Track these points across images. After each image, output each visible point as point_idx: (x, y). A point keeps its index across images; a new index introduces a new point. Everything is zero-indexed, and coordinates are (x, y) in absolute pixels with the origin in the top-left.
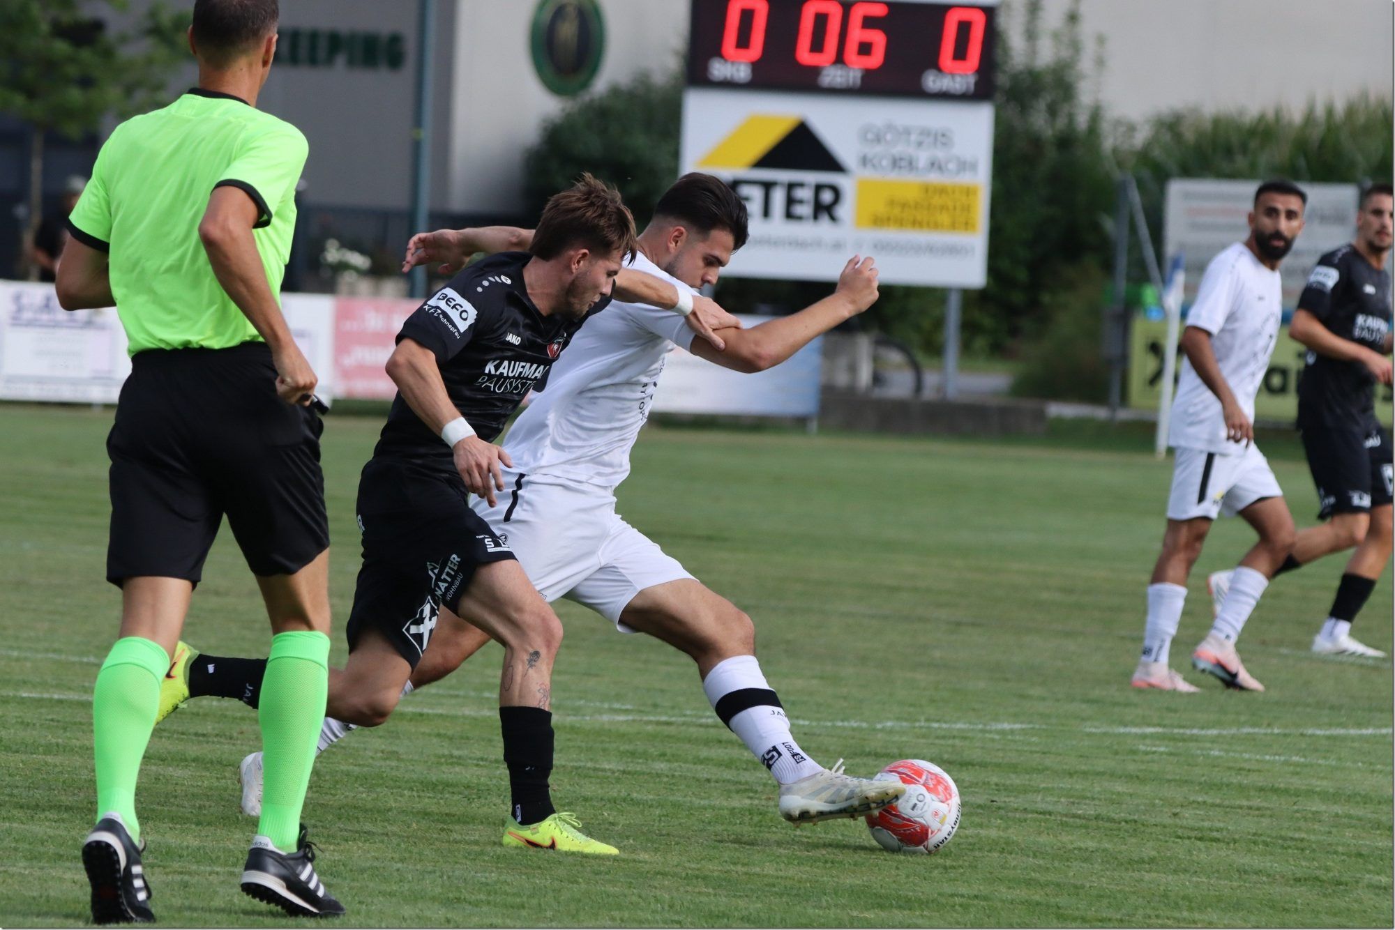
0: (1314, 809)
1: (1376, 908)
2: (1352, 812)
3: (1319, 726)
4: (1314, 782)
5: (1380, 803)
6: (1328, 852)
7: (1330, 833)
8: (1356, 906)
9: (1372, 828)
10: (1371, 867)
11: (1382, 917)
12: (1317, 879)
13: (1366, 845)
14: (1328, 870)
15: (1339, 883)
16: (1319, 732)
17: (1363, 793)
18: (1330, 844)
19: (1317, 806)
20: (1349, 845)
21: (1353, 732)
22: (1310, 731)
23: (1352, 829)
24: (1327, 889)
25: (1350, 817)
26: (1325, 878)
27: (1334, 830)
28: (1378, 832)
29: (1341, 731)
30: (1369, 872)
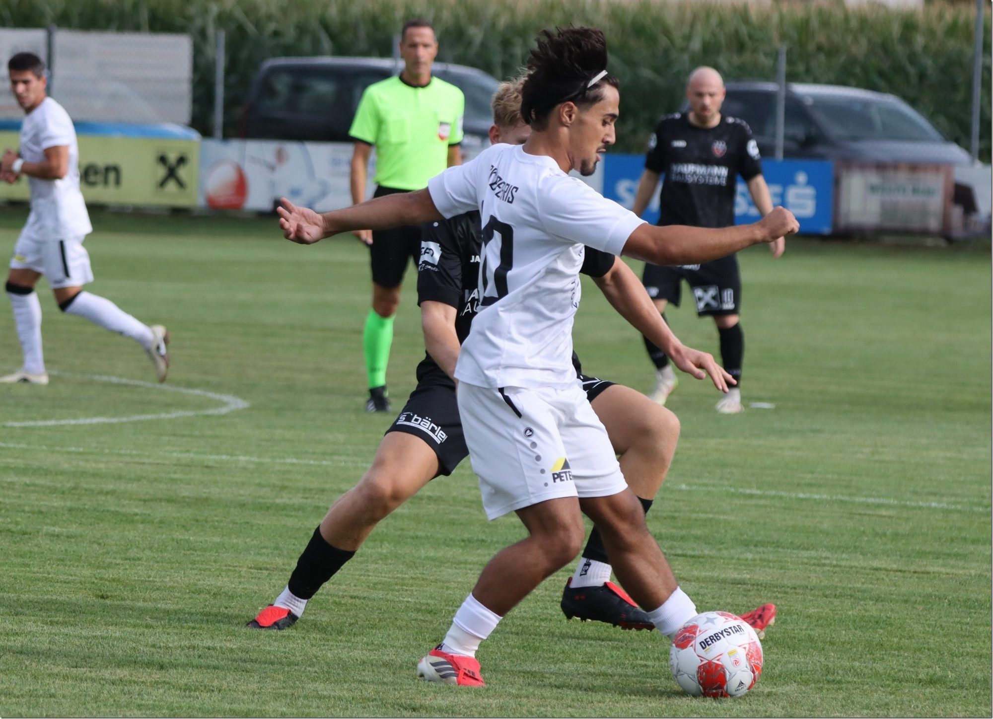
0: (9, 480)
1: (51, 550)
2: (37, 482)
3: (16, 419)
4: (10, 460)
5: (56, 474)
6: (18, 511)
7: (20, 497)
8: (36, 549)
9: (50, 493)
10: (48, 521)
11: (55, 557)
12: (9, 530)
13: (46, 505)
14: (17, 523)
15: (24, 533)
16: (16, 424)
17: (45, 467)
18: (19, 505)
19: (12, 478)
20: (33, 506)
21: (41, 423)
22: (10, 423)
23: (36, 494)
24: (16, 537)
25: (34, 485)
26: (14, 530)
27: (23, 495)
28: (54, 495)
29: (31, 423)
30: (47, 524)
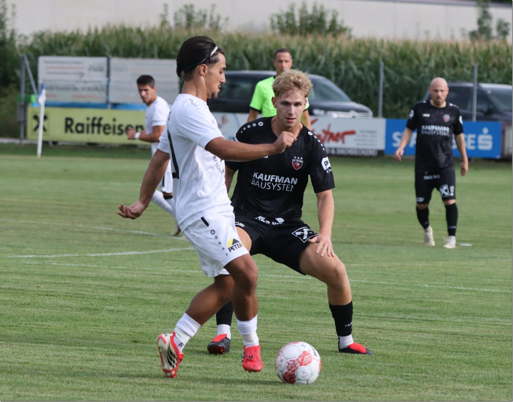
0: (88, 283)
1: (109, 318)
2: (102, 284)
3: (92, 253)
4: (89, 273)
5: (112, 280)
6: (93, 299)
7: (94, 291)
8: (102, 318)
9: (109, 289)
10: (108, 304)
11: (111, 321)
12: (88, 308)
13: (106, 296)
14: (92, 305)
15: (96, 310)
16: (92, 255)
17: (106, 277)
18: (94, 296)
19: (90, 282)
20: (100, 296)
21: (104, 254)
22: (88, 255)
23: (102, 290)
24: (92, 312)
25: (101, 285)
26: (91, 308)
27: (95, 291)
28: (111, 291)
29: (100, 255)
30: (107, 305)
